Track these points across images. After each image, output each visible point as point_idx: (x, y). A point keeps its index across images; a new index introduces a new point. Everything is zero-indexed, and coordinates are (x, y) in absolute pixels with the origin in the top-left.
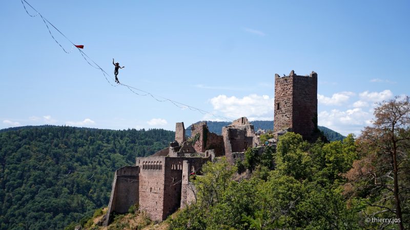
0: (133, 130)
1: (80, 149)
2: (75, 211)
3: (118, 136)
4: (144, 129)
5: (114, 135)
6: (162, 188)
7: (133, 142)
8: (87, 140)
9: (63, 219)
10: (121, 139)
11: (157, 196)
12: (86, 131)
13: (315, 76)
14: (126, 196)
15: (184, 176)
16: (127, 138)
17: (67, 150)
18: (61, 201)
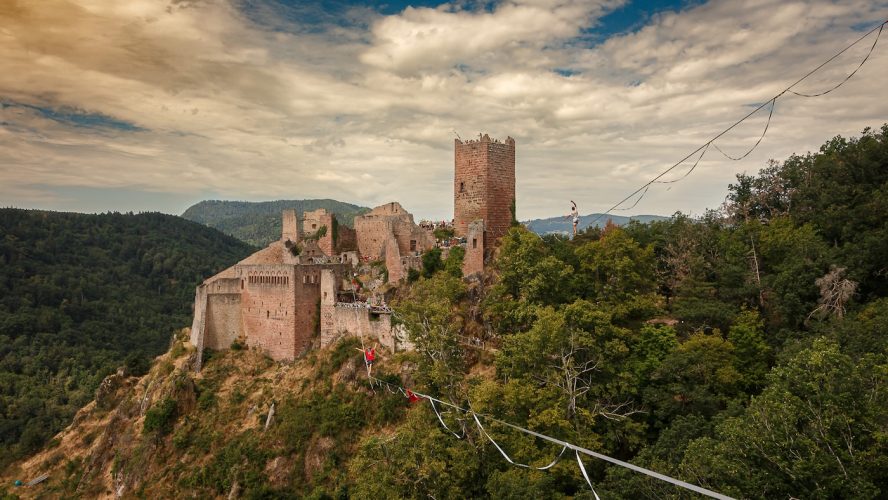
0: (115, 213)
1: (40, 243)
2: (43, 331)
3: (94, 222)
4: (131, 213)
5: (88, 221)
6: (291, 312)
7: (119, 230)
8: (49, 229)
9: (28, 343)
10: (100, 226)
11: (281, 324)
12: (45, 216)
13: (511, 142)
14: (224, 325)
15: (326, 294)
16: (109, 226)
17: (21, 243)
18: (22, 316)
